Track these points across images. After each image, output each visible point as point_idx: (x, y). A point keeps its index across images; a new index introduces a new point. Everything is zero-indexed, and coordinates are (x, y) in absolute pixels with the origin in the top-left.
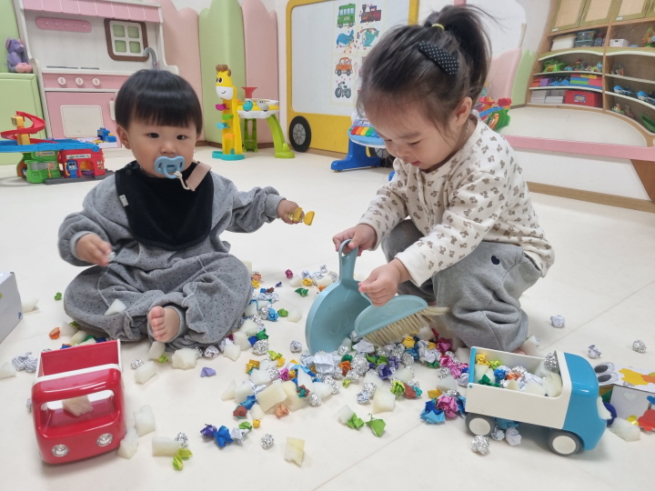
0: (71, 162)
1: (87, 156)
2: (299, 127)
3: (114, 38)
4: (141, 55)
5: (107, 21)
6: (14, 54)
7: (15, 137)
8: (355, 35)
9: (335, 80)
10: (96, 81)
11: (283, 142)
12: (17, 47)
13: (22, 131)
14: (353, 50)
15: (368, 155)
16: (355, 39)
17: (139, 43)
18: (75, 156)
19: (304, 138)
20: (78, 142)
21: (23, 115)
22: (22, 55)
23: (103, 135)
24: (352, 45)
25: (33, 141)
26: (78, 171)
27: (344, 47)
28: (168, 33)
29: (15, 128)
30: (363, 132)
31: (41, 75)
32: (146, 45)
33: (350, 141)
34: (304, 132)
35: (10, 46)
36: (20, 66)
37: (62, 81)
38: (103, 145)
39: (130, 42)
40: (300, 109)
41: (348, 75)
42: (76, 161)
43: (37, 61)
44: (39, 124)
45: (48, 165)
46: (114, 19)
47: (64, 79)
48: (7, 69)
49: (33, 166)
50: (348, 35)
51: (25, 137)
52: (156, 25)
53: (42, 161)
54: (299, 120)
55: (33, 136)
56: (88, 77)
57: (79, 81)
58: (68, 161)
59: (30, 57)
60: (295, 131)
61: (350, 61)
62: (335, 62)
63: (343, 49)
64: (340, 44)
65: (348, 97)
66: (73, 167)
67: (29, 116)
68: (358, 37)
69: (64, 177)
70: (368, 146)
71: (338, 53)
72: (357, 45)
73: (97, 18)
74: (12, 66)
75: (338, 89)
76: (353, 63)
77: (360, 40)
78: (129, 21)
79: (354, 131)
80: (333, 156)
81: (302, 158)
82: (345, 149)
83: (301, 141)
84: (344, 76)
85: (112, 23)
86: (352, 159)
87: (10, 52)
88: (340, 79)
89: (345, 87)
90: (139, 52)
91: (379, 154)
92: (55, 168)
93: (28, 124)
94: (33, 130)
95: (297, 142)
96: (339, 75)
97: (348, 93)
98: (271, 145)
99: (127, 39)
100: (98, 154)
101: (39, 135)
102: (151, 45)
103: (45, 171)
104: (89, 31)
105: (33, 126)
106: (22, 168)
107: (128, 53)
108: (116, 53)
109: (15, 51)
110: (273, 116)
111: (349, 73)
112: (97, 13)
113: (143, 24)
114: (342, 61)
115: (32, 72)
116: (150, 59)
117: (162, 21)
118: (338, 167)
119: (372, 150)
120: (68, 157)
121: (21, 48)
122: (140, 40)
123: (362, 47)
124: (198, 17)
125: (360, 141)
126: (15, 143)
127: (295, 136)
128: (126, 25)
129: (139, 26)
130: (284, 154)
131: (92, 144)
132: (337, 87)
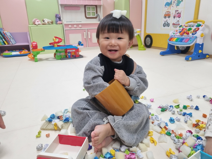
0: (69, 52)
1: (74, 50)
2: (148, 39)
3: (87, 12)
4: (95, 16)
5: (85, 6)
6: (57, 19)
7: (53, 45)
8: (173, 2)
9: (163, 20)
10: (80, 26)
11: (142, 44)
12: (58, 16)
13: (55, 43)
14: (172, 8)
15: (176, 49)
16: (173, 3)
17: (95, 12)
18: (70, 51)
19: (150, 43)
20: (72, 46)
21: (56, 37)
22: (60, 19)
23: (80, 44)
24: (171, 6)
25: (58, 46)
26: (71, 56)
27: (168, 7)
28: (104, 8)
29: (53, 42)
30: (175, 40)
31: (64, 25)
32: (97, 13)
33: (168, 43)
34: (150, 40)
35: (56, 16)
36: (59, 22)
37: (70, 26)
38: (79, 47)
39: (92, 12)
40: (149, 32)
41: (169, 18)
42: (70, 52)
43: (63, 20)
44: (60, 40)
45: (62, 54)
46: (87, 5)
47: (71, 26)
48: (55, 24)
49: (58, 54)
50: (170, 2)
51: (56, 45)
52: (100, 6)
53: (60, 52)
54: (149, 36)
55: (58, 44)
56: (78, 25)
57: (75, 26)
58: (68, 52)
59: (62, 19)
60: (146, 40)
61: (170, 12)
62: (164, 13)
63: (167, 8)
64: (166, 6)
65: (168, 26)
66: (69, 54)
67: (58, 38)
68: (174, 3)
69: (66, 58)
70: (176, 45)
71: (165, 10)
72: (173, 6)
73: (82, 5)
74: (57, 22)
75: (164, 24)
76: (171, 13)
77: (175, 4)
78: (92, 5)
79: (170, 39)
80: (161, 49)
81: (149, 50)
82: (166, 47)
83: (148, 44)
84: (167, 18)
85: (86, 7)
86: (169, 50)
87: (56, 18)
88: (165, 20)
89: (167, 23)
90: (95, 15)
91: (181, 49)
92: (64, 55)
93: (57, 40)
94: (58, 42)
95: (147, 44)
96: (165, 18)
97: (168, 25)
98: (137, 45)
99: (91, 11)
100: (77, 50)
101: (60, 44)
102: (99, 13)
103: (61, 56)
104: (79, 10)
105: (59, 41)
106: (55, 54)
107: (91, 16)
108: (87, 16)
109: (58, 18)
110: (139, 35)
111: (169, 17)
112: (82, 4)
113: (96, 6)
114: (167, 13)
115: (62, 24)
116: (98, 18)
117: (102, 4)
118: (163, 54)
119: (177, 47)
120: (68, 51)
121: (59, 17)
122: (95, 11)
123: (175, 6)
124: (114, 2)
125: (173, 44)
126: (53, 47)
127: (146, 42)
128: (91, 7)
129: (95, 7)
130: (142, 49)
131: (76, 46)
132: (164, 23)
